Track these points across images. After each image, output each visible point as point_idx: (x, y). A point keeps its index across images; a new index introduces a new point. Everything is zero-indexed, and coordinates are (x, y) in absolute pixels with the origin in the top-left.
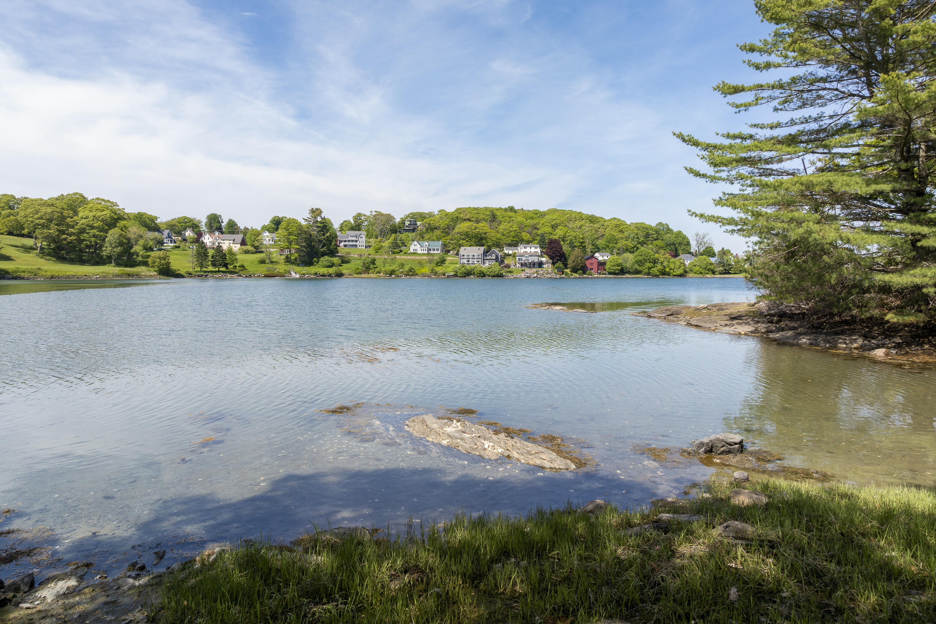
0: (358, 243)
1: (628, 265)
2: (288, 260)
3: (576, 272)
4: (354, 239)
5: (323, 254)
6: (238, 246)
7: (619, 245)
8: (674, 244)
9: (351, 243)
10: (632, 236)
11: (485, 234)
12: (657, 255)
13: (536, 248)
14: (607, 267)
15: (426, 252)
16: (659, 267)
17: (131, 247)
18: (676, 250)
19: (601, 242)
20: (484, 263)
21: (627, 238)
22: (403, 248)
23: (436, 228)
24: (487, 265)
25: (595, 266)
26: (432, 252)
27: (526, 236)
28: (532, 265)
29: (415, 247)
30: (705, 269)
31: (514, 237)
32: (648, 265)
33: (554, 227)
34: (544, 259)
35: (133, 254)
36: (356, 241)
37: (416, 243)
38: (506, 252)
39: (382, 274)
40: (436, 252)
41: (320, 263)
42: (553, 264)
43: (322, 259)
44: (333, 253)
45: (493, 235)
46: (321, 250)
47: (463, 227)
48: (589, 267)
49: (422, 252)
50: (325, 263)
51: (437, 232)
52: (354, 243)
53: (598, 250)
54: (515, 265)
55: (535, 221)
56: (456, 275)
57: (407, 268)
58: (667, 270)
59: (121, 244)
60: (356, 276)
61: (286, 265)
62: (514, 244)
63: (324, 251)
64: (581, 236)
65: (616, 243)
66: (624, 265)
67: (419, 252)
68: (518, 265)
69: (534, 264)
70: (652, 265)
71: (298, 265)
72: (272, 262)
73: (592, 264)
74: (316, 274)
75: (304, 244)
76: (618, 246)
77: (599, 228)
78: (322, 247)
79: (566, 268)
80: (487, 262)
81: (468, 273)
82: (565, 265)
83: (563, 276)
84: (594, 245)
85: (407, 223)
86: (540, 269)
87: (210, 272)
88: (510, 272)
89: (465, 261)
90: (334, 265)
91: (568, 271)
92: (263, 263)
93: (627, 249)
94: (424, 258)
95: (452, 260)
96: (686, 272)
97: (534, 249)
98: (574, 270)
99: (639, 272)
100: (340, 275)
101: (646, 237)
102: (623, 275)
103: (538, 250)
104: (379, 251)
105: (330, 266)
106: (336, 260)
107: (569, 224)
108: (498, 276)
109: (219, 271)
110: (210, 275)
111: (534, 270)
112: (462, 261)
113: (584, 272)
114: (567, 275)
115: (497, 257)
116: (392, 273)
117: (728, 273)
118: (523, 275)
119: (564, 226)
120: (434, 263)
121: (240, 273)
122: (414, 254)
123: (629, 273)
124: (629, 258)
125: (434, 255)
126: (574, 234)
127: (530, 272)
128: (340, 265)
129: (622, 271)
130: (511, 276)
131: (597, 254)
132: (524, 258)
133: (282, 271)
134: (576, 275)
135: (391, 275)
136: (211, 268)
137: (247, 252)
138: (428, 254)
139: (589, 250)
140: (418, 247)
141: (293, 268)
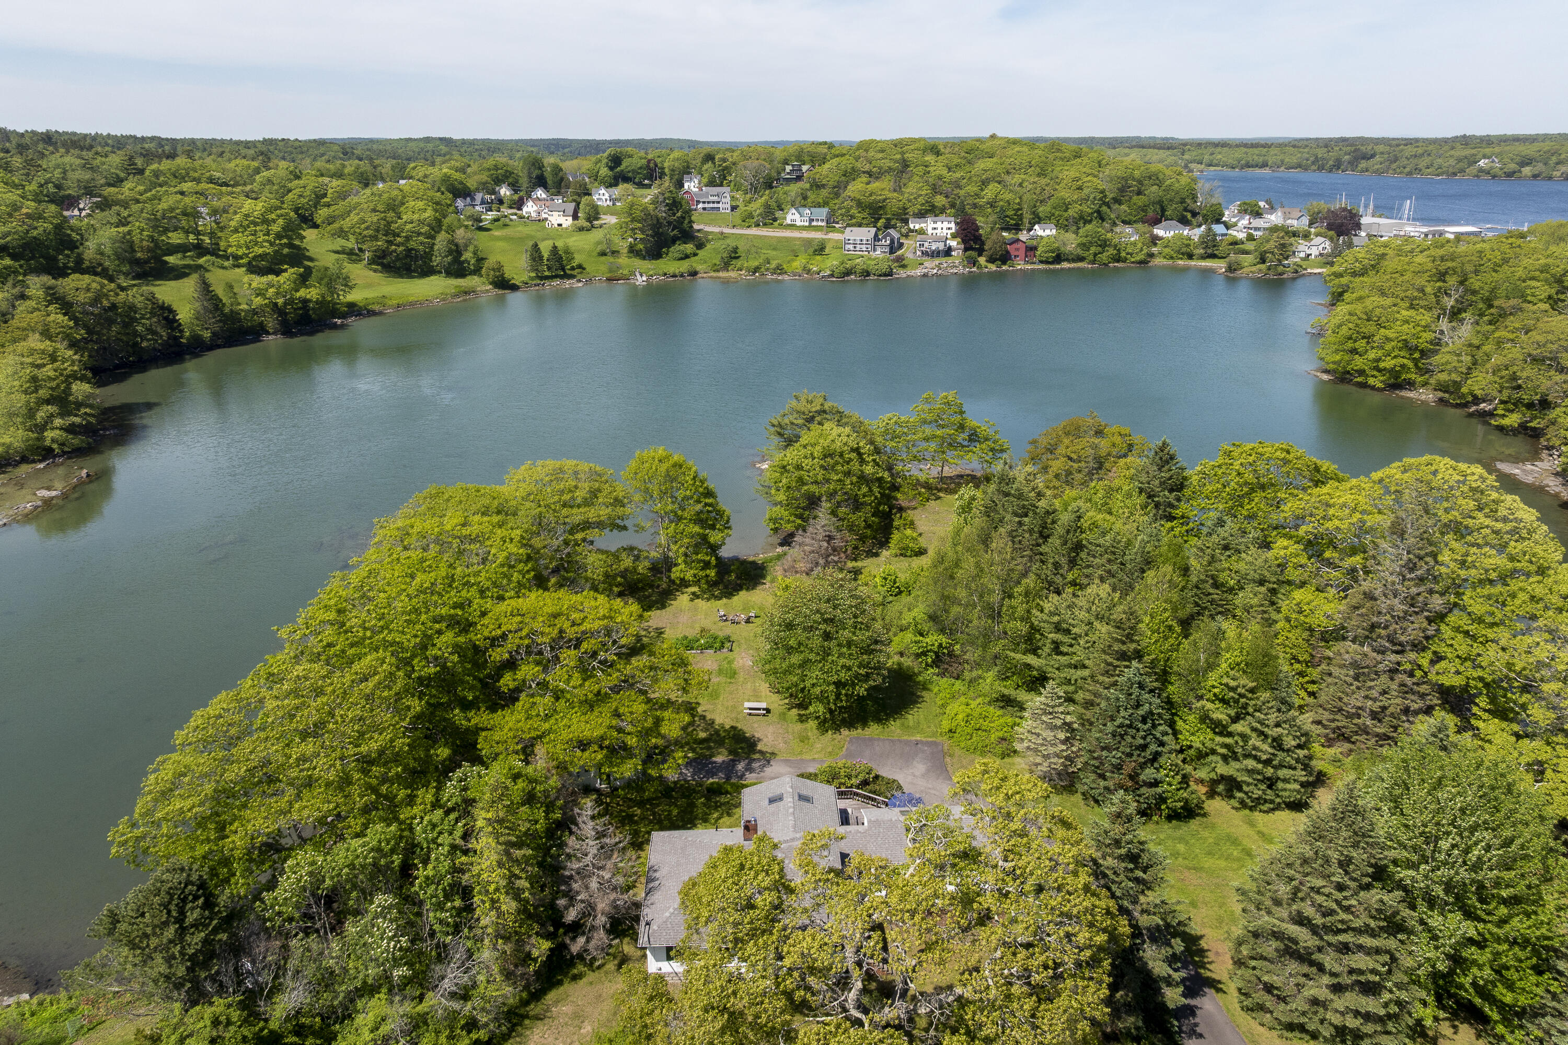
0: (720, 205)
1: (1068, 248)
2: (632, 250)
3: (993, 262)
4: (715, 199)
5: (674, 241)
6: (570, 219)
7: (1069, 213)
8: (1161, 202)
9: (711, 205)
10: (1094, 196)
11: (884, 200)
12: (1109, 235)
13: (950, 222)
14: (1038, 253)
15: (807, 224)
16: (1111, 251)
17: (461, 255)
18: (1163, 210)
19: (1042, 210)
20: (875, 250)
21: (1086, 199)
22: (778, 214)
23: (823, 186)
24: (878, 252)
25: (1022, 253)
26: (814, 223)
27: (940, 200)
28: (936, 254)
29: (792, 216)
30: (1178, 252)
31: (923, 205)
32: (1093, 249)
33: (985, 183)
34: (953, 243)
35: (463, 262)
36: (719, 203)
37: (794, 211)
38: (911, 226)
39: (743, 272)
40: (819, 224)
41: (670, 254)
42: (966, 250)
43: (672, 249)
44: (687, 235)
45: (895, 201)
46: (672, 234)
47: (856, 188)
48: (1013, 253)
49: (802, 223)
50: (677, 255)
51: (824, 193)
52: (716, 205)
53: (1037, 219)
54: (915, 253)
55: (959, 175)
56: (832, 275)
57: (773, 265)
58: (1123, 254)
59: (450, 252)
60: (711, 274)
61: (629, 258)
62: (921, 215)
63: (675, 235)
64: (1018, 200)
65: (1066, 211)
66: (1063, 249)
67: (798, 223)
68: (919, 253)
69: (939, 252)
70: (1100, 249)
71: (644, 258)
72: (613, 252)
73: (1017, 249)
74: (666, 275)
75: (651, 232)
76: (1066, 215)
77: (1048, 184)
79: (980, 255)
80: (878, 248)
81: (848, 273)
82: (981, 252)
83: (974, 269)
84: (1034, 213)
85: (788, 168)
86: (944, 260)
87: (547, 278)
88: (904, 266)
89: (851, 247)
90: (687, 257)
91: (982, 260)
92: (603, 254)
93: (1081, 218)
94: (805, 235)
95: (837, 241)
96: (1151, 255)
97: (946, 225)
98: (991, 260)
99: (1082, 259)
100: (694, 274)
101: (1122, 190)
102: (1059, 263)
103: (953, 225)
104: (748, 219)
105: (682, 259)
106: (689, 247)
107: (1007, 178)
108: (885, 275)
109: (556, 276)
110: (547, 283)
111: (937, 261)
112: (848, 247)
113: (1004, 263)
114: (980, 267)
115: (892, 241)
116: (756, 269)
117: (1213, 256)
118: (919, 272)
119: (999, 183)
120: (811, 250)
121: (579, 277)
122: (792, 226)
123: (1068, 260)
124: (1071, 242)
125: (817, 228)
126: (1008, 196)
127: (931, 266)
128: (695, 255)
129: (1058, 259)
130: (903, 274)
131: (1036, 227)
132: (926, 244)
133: (626, 272)
134: (993, 267)
135: (754, 273)
136: (547, 273)
137: (581, 229)
138: (810, 226)
139: (1026, 221)
140: (797, 216)
141: (638, 263)
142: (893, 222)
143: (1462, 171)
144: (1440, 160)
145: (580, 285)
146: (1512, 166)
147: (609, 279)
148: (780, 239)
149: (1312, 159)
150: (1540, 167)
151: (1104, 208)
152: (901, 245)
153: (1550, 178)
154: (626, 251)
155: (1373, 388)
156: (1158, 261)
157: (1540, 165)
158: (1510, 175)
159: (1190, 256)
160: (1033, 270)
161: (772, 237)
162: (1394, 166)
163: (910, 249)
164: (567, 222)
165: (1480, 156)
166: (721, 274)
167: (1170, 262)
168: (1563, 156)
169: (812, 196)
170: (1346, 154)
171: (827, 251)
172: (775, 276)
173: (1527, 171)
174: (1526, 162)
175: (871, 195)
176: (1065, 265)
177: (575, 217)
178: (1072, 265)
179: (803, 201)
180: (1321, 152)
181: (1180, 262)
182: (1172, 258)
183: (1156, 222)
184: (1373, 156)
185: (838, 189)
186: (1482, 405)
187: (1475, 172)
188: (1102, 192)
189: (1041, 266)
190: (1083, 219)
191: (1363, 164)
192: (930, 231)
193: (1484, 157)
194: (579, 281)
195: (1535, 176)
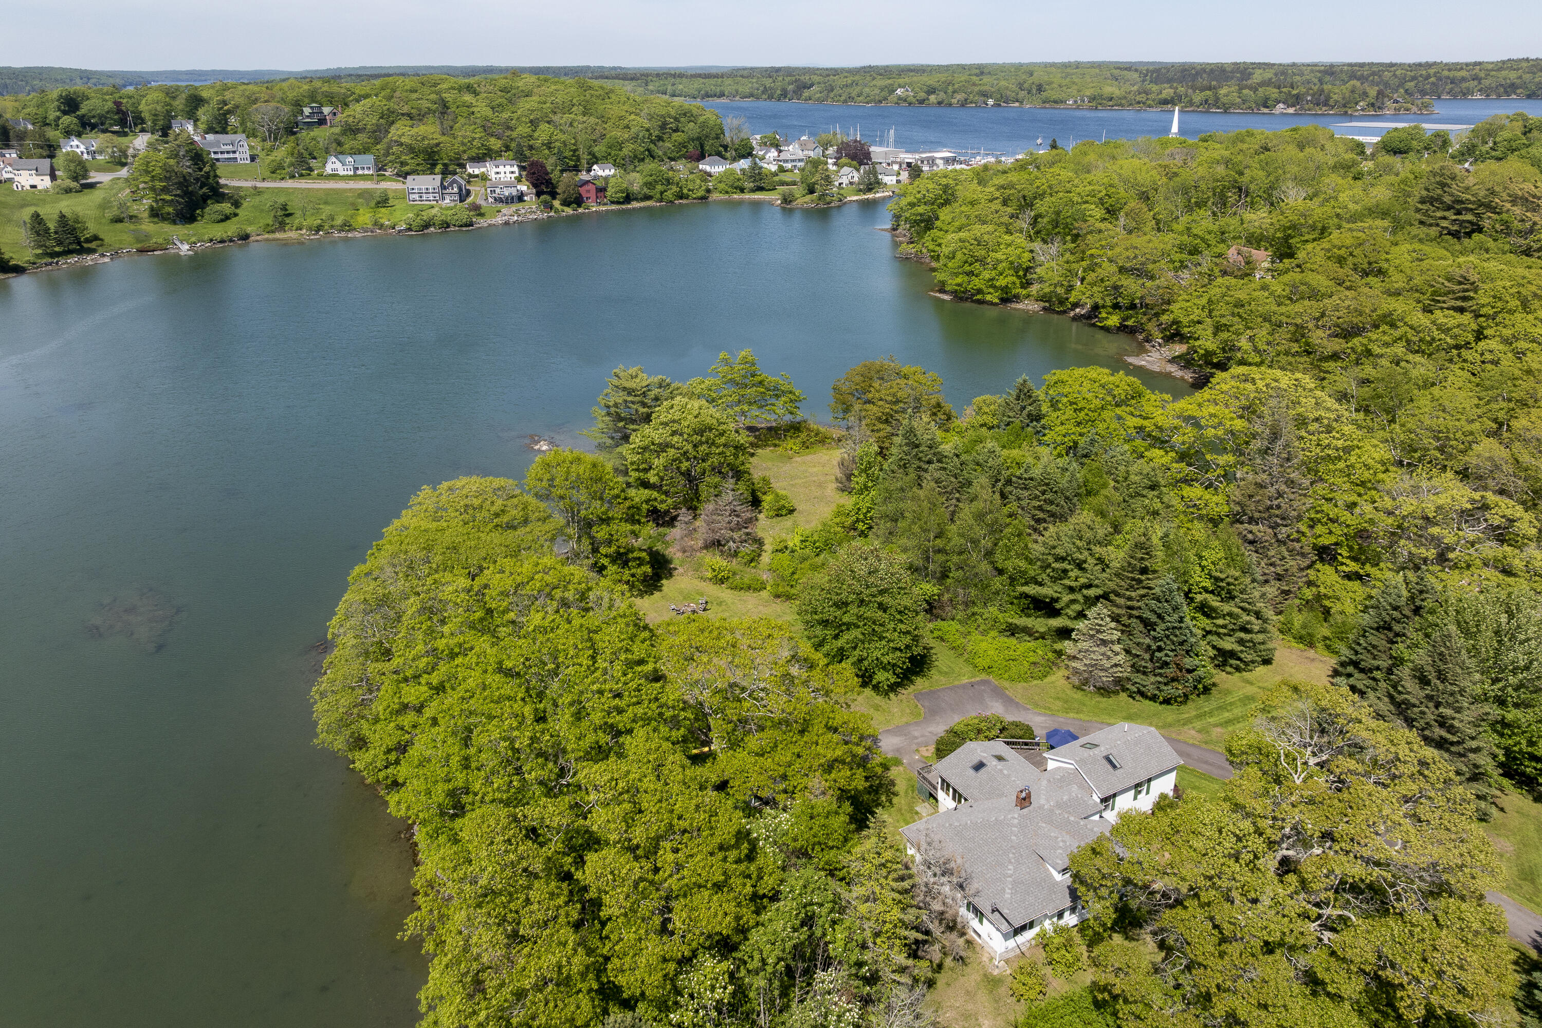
0: (237, 155)
1: (636, 188)
2: (155, 214)
3: (568, 205)
4: (230, 148)
5: (205, 200)
6: (47, 179)
7: (625, 151)
8: (699, 139)
9: (226, 156)
10: (641, 135)
11: (438, 145)
12: (671, 173)
13: (512, 166)
14: (608, 194)
15: (352, 173)
16: (675, 189)
18: (702, 146)
19: (599, 149)
20: (443, 199)
21: (635, 138)
22: (313, 163)
23: (358, 130)
24: (447, 201)
25: (593, 194)
26: (360, 172)
27: (494, 143)
28: (509, 200)
29: (333, 165)
30: (732, 186)
31: (479, 148)
32: (659, 187)
33: (534, 123)
34: (523, 188)
36: (234, 152)
37: (334, 159)
38: (470, 170)
39: (304, 231)
40: (366, 172)
41: (206, 216)
42: (538, 194)
43: (207, 210)
44: (217, 194)
45: (449, 146)
46: (201, 192)
47: (402, 131)
48: (585, 195)
49: (345, 173)
50: (215, 217)
51: (362, 138)
52: (231, 156)
53: (595, 159)
54: (487, 200)
55: (505, 115)
56: (410, 229)
57: (339, 221)
58: (685, 191)
60: (267, 236)
61: (155, 223)
62: (479, 159)
63: (204, 194)
64: (572, 141)
65: (620, 150)
66: (630, 189)
67: (341, 173)
68: (490, 200)
69: (511, 198)
70: (663, 187)
71: (174, 222)
72: (131, 217)
73: (588, 191)
74: (211, 240)
75: (179, 192)
76: (622, 154)
77: (596, 124)
78: (201, 188)
79: (554, 198)
80: (447, 197)
81: (427, 225)
82: (554, 195)
83: (552, 214)
84: (590, 154)
85: (307, 111)
86: (520, 205)
87: (58, 254)
88: (482, 215)
89: (416, 197)
90: (227, 218)
91: (556, 203)
92: (119, 220)
93: (635, 156)
94: (352, 185)
95: (395, 191)
96: (708, 191)
97: (508, 169)
98: (566, 203)
99: (647, 198)
100: (245, 237)
101: (663, 126)
102: (629, 203)
103: (516, 169)
104: (276, 170)
105: (222, 221)
106: (226, 207)
107: (556, 118)
108: (466, 225)
109: (69, 252)
110: (62, 261)
111: (513, 208)
112: (412, 197)
113: (579, 206)
114: (557, 211)
115: (460, 189)
116: (319, 228)
117: (760, 189)
118: (499, 220)
119: (549, 122)
120: (373, 204)
121: (100, 250)
122: (334, 176)
123: (636, 199)
124: (636, 180)
125: (364, 177)
126: (563, 137)
127: (508, 213)
128: (236, 215)
129: (628, 199)
130: (482, 222)
131: (595, 167)
132: (498, 190)
133: (160, 241)
134: (569, 211)
135: (318, 231)
136: (57, 249)
137: (68, 191)
138: (355, 175)
139: (584, 162)
140: (338, 165)
141: (168, 229)
142: (451, 168)
143: (885, 99)
144: (867, 90)
145: (107, 260)
146: (922, 95)
147: (141, 251)
148: (328, 192)
149: (762, 88)
150: (942, 95)
151: (652, 146)
152: (468, 193)
153: (950, 105)
154: (146, 214)
155: (992, 304)
156: (715, 196)
157: (942, 93)
158: (921, 102)
159: (742, 190)
160: (607, 211)
161: (318, 190)
162: (832, 95)
163: (477, 194)
164: (44, 182)
165: (896, 85)
166: (278, 235)
167: (726, 196)
168: (956, 86)
169: (349, 144)
170: (789, 84)
171: (391, 202)
172: (343, 234)
173: (933, 98)
174: (931, 91)
175: (423, 139)
176: (635, 205)
177: (53, 177)
178: (642, 204)
179: (338, 148)
180: (768, 82)
181: (735, 196)
182: (727, 192)
183: (701, 157)
184: (812, 85)
185: (378, 134)
186: (1078, 310)
187: (895, 100)
188: (648, 130)
189: (614, 207)
190: (637, 159)
191: (806, 93)
192: (493, 176)
193: (900, 86)
194: (103, 255)
195: (940, 103)
